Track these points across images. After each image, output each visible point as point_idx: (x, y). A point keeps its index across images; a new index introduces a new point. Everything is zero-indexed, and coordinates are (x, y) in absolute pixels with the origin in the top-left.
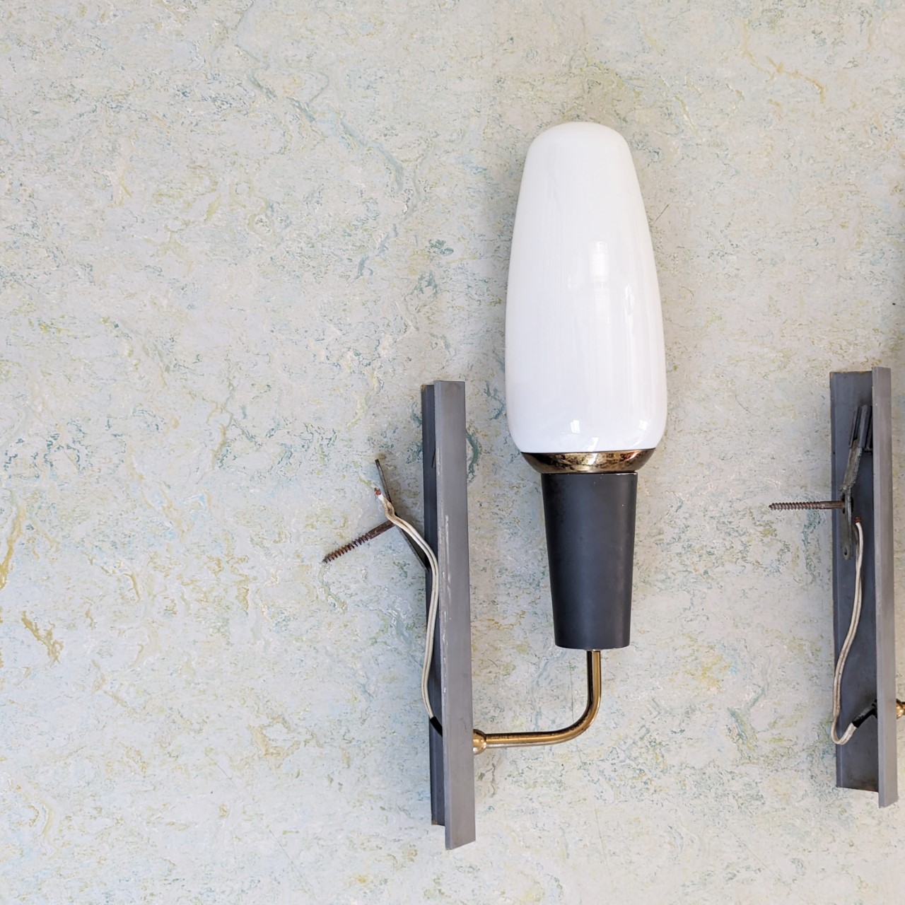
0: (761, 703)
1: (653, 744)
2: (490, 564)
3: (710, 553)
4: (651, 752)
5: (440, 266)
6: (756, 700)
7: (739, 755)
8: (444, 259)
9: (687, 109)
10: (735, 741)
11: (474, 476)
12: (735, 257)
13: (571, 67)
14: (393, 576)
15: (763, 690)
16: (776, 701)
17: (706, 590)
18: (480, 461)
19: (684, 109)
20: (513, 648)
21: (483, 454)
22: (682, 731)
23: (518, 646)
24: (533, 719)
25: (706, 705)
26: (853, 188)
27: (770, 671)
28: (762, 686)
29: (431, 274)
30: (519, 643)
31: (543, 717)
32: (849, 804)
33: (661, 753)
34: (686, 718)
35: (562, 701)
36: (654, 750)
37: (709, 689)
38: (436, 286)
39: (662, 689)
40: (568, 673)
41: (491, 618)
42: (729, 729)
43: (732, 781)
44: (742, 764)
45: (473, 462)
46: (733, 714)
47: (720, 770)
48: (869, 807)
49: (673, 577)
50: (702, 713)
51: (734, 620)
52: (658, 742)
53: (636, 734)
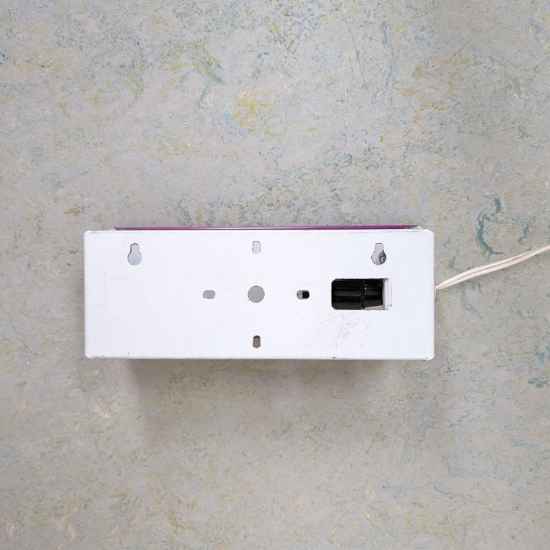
0: (198, 94)
1: (282, 40)
2: (451, 154)
3: (271, 205)
4: (282, 33)
5: (537, 369)
6: (203, 96)
7: (206, 47)
8: (534, 374)
9: (368, 522)
10: (212, 59)
11: (478, 219)
12: (306, 429)
13: (464, 529)
14: (530, 126)
15: (199, 106)
16: (186, 99)
17: (267, 175)
18: (476, 232)
19: (370, 522)
20: (418, 91)
21: (474, 238)
22: (260, 56)
23: (414, 94)
24: (388, 36)
25: (244, 83)
26: (226, 499)
27: (197, 122)
28: (201, 109)
29: (542, 362)
30: (414, 96)
31: (380, 40)
32: (99, 28)
33: (274, 34)
34: (259, 67)
35: (367, 57)
36: (280, 35)
37: (245, 95)
38: (537, 354)
39: (285, 87)
40: (367, 81)
41: (441, 111)
42: (220, 67)
43: (207, 24)
44: (201, 41)
45: (481, 229)
46: (219, 80)
47: (219, 31)
48: (81, 29)
49: (297, 179)
50: (246, 75)
51: (238, 157)
52: (278, 43)
53: (299, 44)
